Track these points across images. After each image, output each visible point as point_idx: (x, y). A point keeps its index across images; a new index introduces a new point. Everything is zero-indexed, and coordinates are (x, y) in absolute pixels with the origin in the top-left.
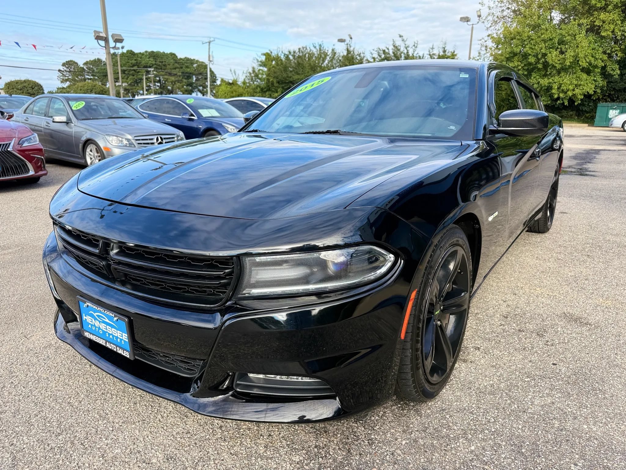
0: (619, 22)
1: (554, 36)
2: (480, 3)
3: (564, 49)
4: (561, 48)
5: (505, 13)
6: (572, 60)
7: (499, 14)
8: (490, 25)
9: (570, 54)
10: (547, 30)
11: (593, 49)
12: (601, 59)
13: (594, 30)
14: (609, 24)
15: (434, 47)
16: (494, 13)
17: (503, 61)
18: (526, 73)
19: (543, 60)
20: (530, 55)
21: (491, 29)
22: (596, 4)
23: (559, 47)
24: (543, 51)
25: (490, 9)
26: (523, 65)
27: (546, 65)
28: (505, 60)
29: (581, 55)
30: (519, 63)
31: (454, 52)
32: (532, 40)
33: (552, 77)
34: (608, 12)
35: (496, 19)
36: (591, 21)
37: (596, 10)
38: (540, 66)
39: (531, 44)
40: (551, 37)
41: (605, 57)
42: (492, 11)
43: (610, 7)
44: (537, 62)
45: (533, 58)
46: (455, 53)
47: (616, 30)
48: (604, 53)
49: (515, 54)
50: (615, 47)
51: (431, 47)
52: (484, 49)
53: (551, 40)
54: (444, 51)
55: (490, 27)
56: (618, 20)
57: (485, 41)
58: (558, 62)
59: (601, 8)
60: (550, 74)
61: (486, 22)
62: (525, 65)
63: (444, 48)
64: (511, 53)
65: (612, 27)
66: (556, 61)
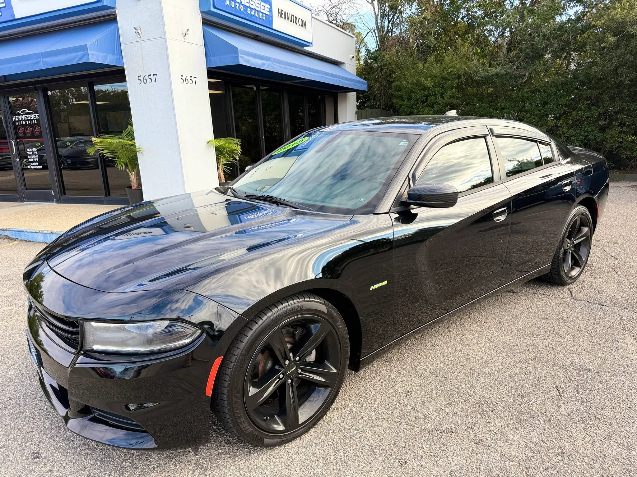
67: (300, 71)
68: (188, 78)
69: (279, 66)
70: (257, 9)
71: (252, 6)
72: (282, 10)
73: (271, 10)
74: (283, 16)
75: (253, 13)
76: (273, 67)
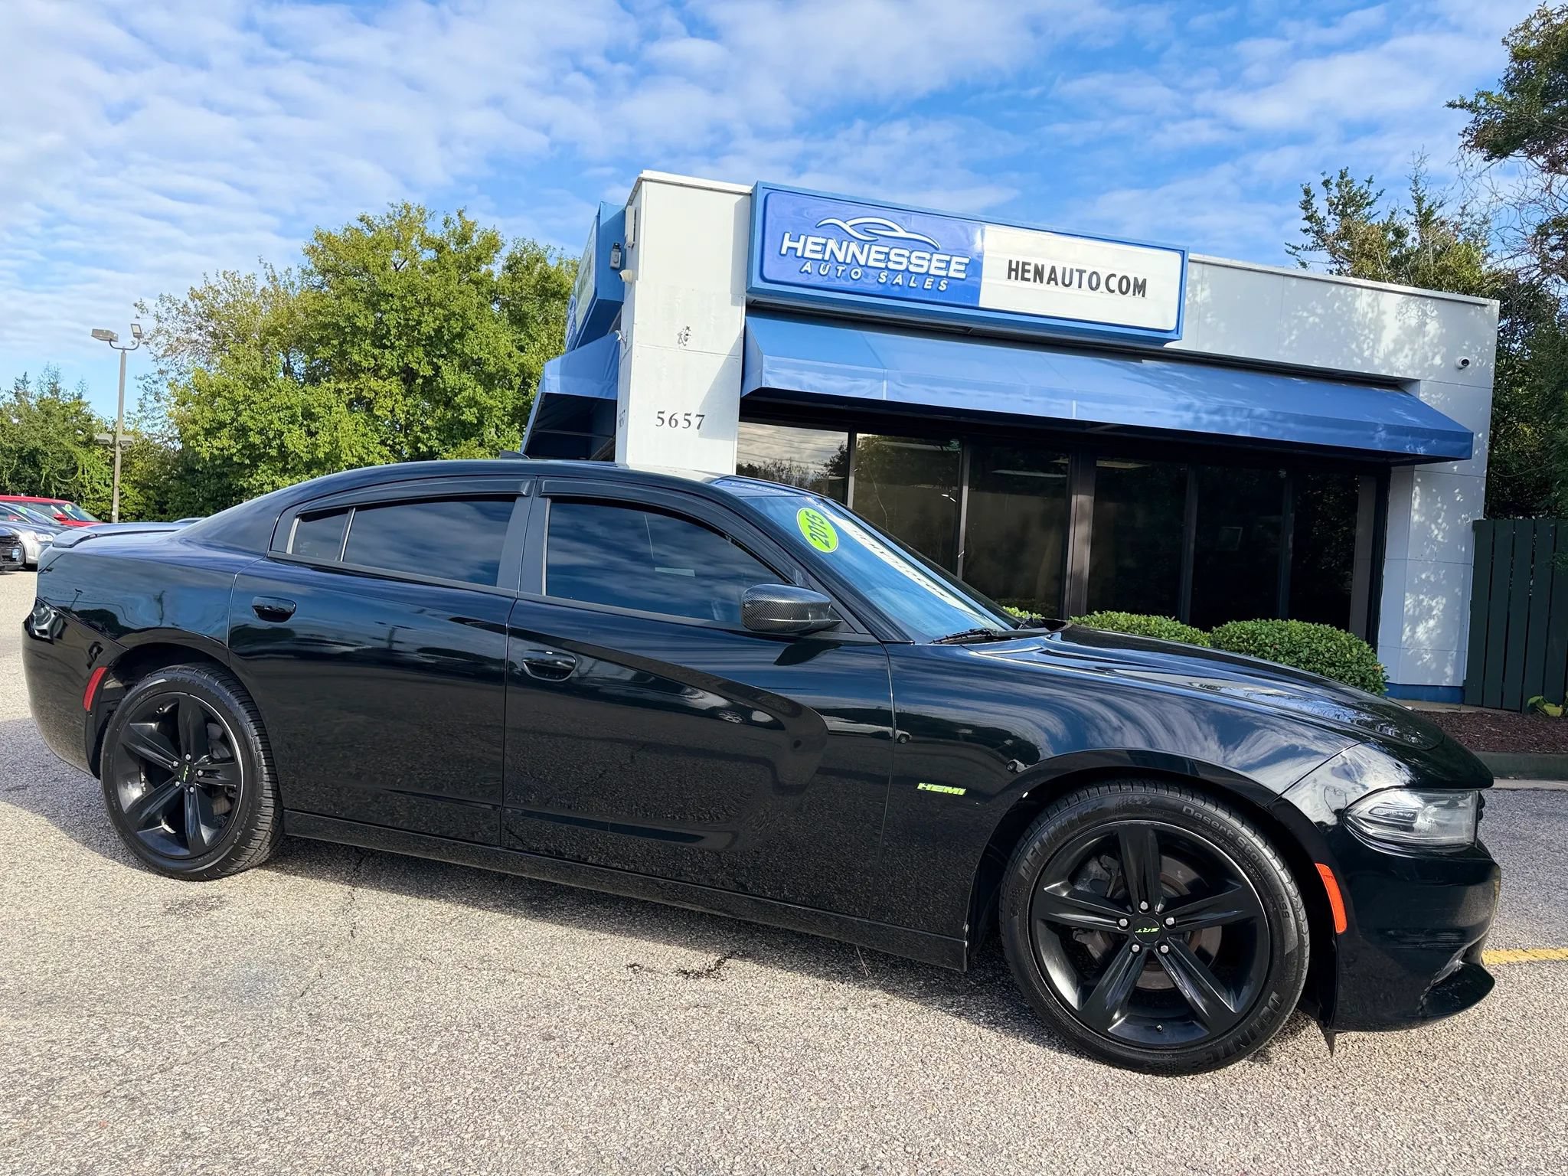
0: (400, 398)
1: (293, 401)
2: (136, 305)
3: (313, 429)
4: (308, 426)
5: (194, 336)
6: (328, 450)
7: (182, 335)
8: (161, 352)
9: (323, 437)
10: (280, 391)
11: (363, 435)
12: (379, 453)
13: (361, 403)
14: (385, 397)
15: (28, 379)
16: (171, 331)
17: (198, 435)
18: (247, 462)
19: (278, 442)
20: (251, 430)
21: (166, 359)
22: (361, 362)
23: (305, 423)
24: (277, 425)
25: (159, 321)
26: (239, 447)
27: (283, 454)
28: (202, 433)
29: (343, 444)
30: (232, 443)
31: (80, 396)
32: (254, 402)
33: (296, 474)
34: (381, 378)
35: (176, 344)
36: (356, 388)
37: (363, 372)
38: (274, 453)
39: (253, 411)
40: (289, 404)
41: (385, 451)
42: (165, 326)
43: (384, 372)
44: (268, 444)
45: (257, 436)
46: (84, 400)
47: (397, 410)
48: (383, 443)
49: (222, 425)
50: (399, 437)
51: (21, 378)
52: (151, 398)
53: (288, 408)
54: (55, 391)
55: (163, 356)
56: (397, 394)
57: (155, 382)
58: (305, 450)
59: (369, 370)
60: (293, 468)
61: (152, 346)
62: (244, 447)
63: (54, 385)
64: (213, 421)
65: (390, 403)
66: (302, 447)
67: (1027, 401)
68: (680, 417)
69: (927, 390)
70: (912, 268)
71: (891, 265)
72: (1024, 264)
73: (975, 267)
74: (1030, 275)
75: (899, 280)
76: (898, 393)
